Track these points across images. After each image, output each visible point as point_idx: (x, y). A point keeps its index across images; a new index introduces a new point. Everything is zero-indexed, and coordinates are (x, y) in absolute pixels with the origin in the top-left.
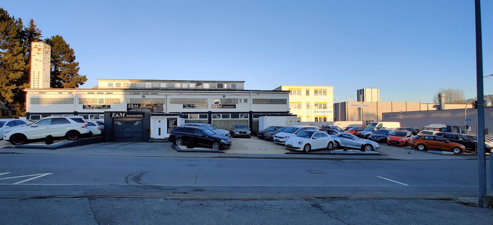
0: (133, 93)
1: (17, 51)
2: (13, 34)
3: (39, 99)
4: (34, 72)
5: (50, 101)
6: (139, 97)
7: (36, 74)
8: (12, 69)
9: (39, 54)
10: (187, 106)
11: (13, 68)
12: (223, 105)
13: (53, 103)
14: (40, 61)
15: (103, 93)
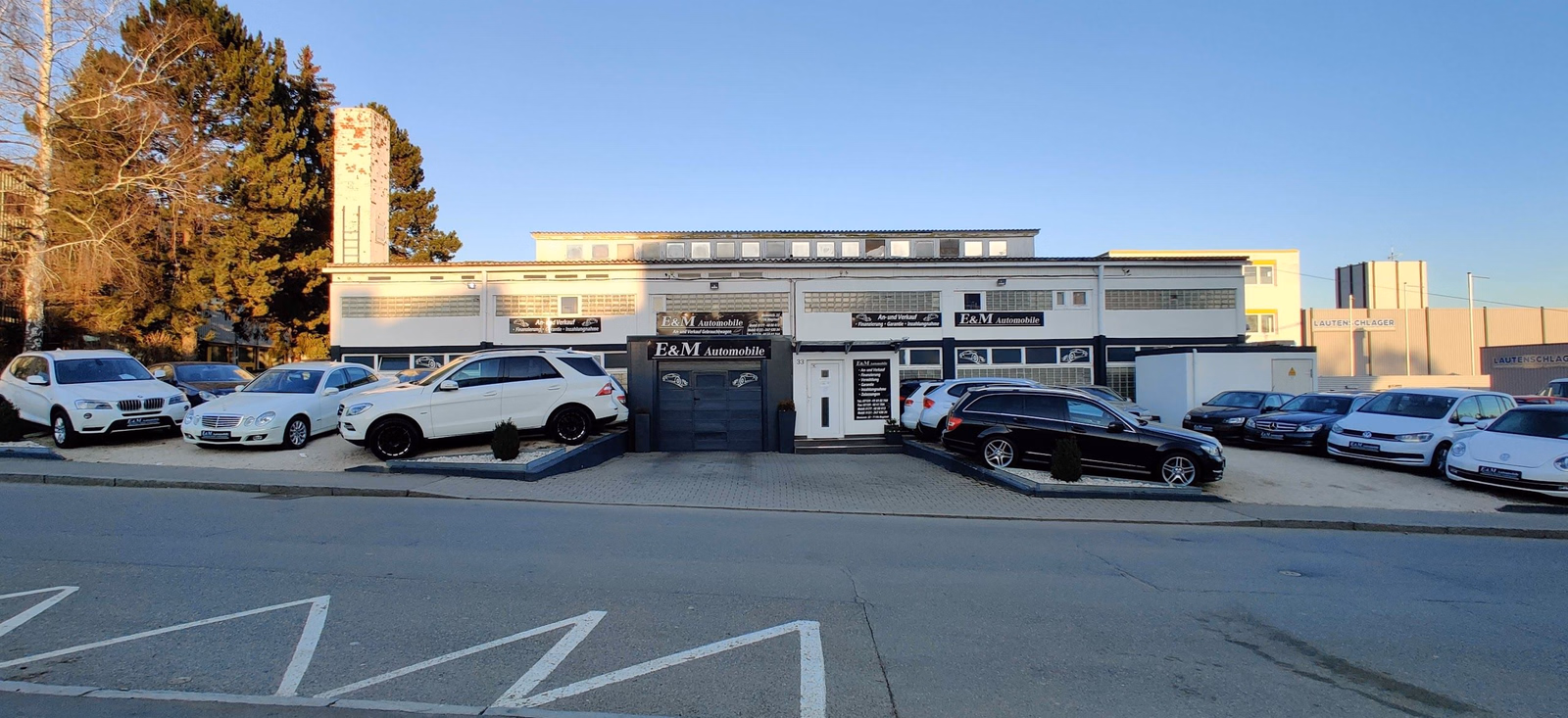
0: (676, 274)
1: (278, 144)
2: (263, 90)
3: (369, 300)
4: (344, 210)
5: (406, 307)
6: (702, 287)
7: (351, 217)
8: (268, 205)
9: (357, 147)
10: (866, 319)
11: (272, 201)
12: (996, 316)
13: (412, 314)
14: (362, 171)
15: (576, 276)
